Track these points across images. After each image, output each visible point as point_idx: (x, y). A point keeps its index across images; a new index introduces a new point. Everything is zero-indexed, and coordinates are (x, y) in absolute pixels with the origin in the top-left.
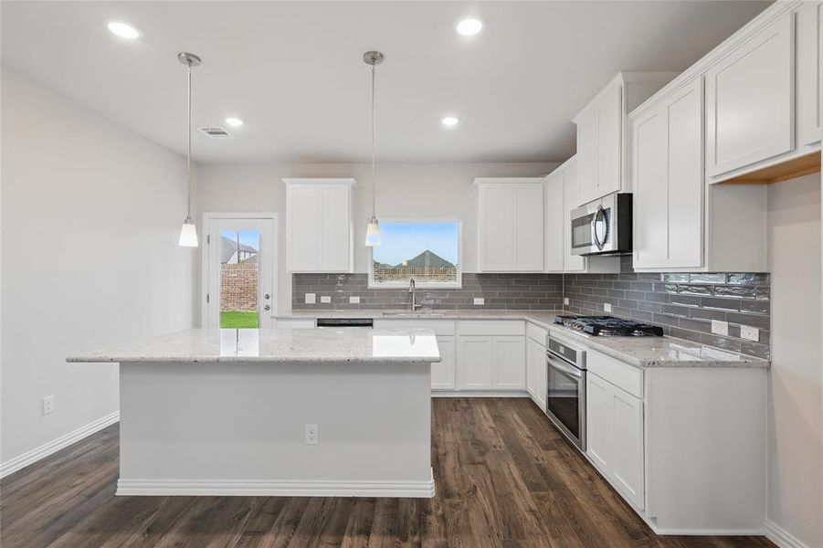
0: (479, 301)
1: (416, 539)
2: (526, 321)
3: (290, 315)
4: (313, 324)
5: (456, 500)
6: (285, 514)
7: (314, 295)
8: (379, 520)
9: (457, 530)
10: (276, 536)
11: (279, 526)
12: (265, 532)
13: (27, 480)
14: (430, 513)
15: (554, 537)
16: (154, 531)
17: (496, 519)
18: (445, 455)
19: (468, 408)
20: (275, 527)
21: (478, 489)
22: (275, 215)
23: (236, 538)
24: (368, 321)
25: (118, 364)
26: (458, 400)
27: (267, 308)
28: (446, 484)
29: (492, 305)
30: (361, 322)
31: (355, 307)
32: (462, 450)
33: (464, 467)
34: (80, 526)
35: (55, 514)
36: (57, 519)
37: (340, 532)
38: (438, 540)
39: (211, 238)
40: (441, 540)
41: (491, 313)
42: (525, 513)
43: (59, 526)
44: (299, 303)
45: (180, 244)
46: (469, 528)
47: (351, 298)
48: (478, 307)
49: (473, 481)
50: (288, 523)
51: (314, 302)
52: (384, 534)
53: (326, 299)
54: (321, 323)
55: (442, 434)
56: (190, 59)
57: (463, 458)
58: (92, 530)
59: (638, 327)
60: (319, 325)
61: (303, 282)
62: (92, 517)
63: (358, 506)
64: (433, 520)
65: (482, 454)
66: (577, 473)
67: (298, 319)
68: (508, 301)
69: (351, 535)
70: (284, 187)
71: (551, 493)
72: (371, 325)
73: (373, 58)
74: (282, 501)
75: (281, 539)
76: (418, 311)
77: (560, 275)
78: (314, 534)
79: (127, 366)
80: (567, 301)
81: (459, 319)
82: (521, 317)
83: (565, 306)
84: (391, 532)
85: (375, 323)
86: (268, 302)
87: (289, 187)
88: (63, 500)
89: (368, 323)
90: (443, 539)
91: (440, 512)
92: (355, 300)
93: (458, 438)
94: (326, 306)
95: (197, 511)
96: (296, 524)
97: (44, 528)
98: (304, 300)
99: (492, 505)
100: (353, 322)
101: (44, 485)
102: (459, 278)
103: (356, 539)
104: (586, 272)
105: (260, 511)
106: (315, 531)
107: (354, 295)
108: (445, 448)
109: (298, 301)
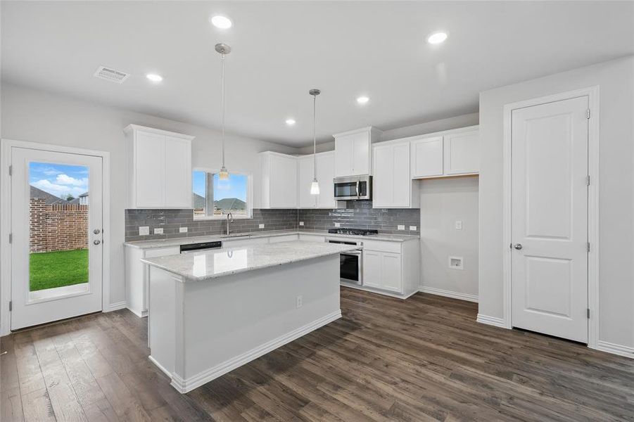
0: (262, 226)
2: (298, 234)
7: (148, 227)
24: (215, 244)
27: (97, 243)
29: (267, 228)
31: (184, 235)
39: (13, 170)
44: (132, 236)
47: (180, 228)
48: (261, 230)
51: (148, 234)
53: (159, 231)
59: (368, 231)
61: (136, 216)
68: (274, 225)
72: (220, 246)
77: (297, 210)
80: (301, 224)
85: (224, 244)
86: (98, 237)
87: (136, 133)
89: (217, 245)
92: (183, 230)
94: (157, 236)
98: (138, 233)
102: (251, 212)
107: (183, 226)
109: (132, 234)
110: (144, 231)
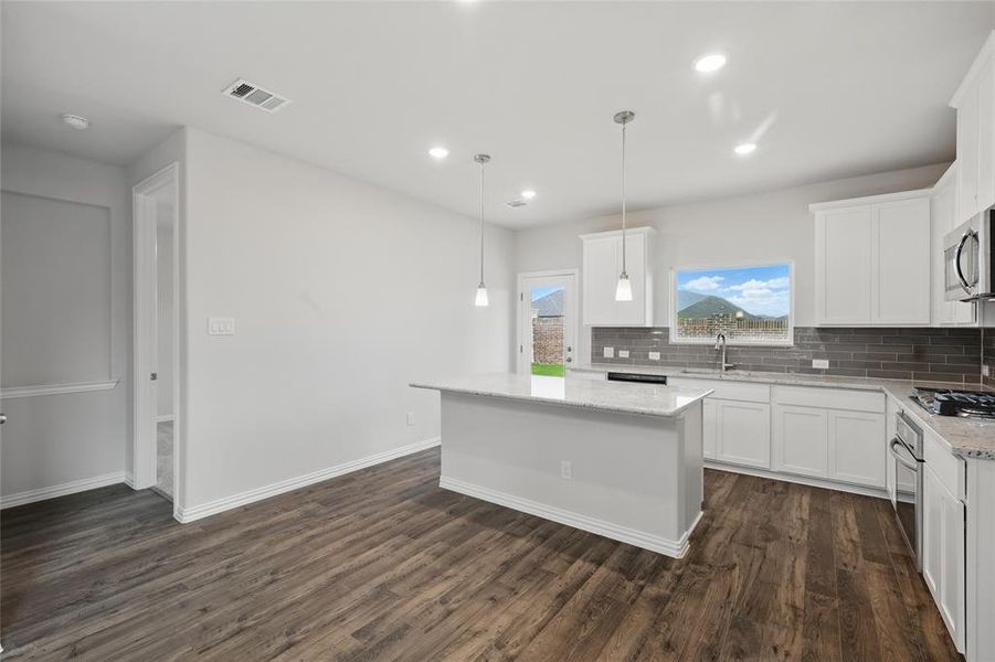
0: (821, 364)
1: (642, 582)
2: (886, 394)
3: (590, 368)
4: (604, 377)
5: (703, 569)
6: (540, 530)
7: (612, 349)
8: (615, 558)
9: (688, 591)
10: (527, 542)
11: (532, 536)
12: (520, 537)
13: (397, 465)
14: (668, 570)
15: (805, 636)
16: (454, 513)
17: (739, 599)
18: (718, 529)
19: (782, 492)
20: (529, 536)
21: (737, 568)
22: (576, 271)
23: (501, 534)
24: (660, 379)
25: (439, 392)
26: (774, 482)
27: (569, 360)
28: (701, 553)
29: (839, 369)
30: (653, 379)
31: (654, 363)
32: (743, 530)
33: (734, 546)
34: (417, 498)
35: (407, 488)
36: (407, 490)
37: (576, 555)
38: (662, 591)
39: (524, 296)
40: (665, 592)
41: (837, 381)
42: (783, 606)
43: (406, 495)
44: (597, 357)
45: (477, 304)
46: (702, 595)
47: (650, 353)
48: (818, 371)
49: (735, 559)
50: (539, 536)
51: (613, 356)
52: (613, 569)
53: (624, 354)
54: (612, 377)
55: (727, 510)
56: (483, 158)
57: (739, 537)
58: (422, 502)
60: (610, 378)
61: (602, 335)
62: (422, 495)
63: (602, 544)
64: (668, 576)
65: (767, 540)
66: (900, 595)
67: (595, 372)
69: (585, 560)
70: (581, 243)
71: (837, 601)
72: (664, 382)
73: (624, 117)
74: (541, 521)
75: (529, 545)
76: (729, 372)
78: (556, 549)
79: (447, 394)
80: (985, 371)
81: (776, 383)
82: (878, 387)
83: (984, 377)
84: (621, 570)
85: (669, 380)
86: (569, 354)
87: (585, 242)
88: (410, 481)
89: (662, 381)
90: (668, 592)
91: (679, 572)
92: (655, 356)
93: (746, 518)
94: (623, 361)
95: (482, 510)
96: (545, 539)
97: (399, 494)
98: (602, 354)
99: (744, 586)
100: (644, 378)
101: (406, 470)
102: (791, 332)
103: (587, 564)
104: (976, 325)
105: (523, 523)
106: (558, 547)
107: (654, 350)
108: (723, 523)
109: (597, 354)
110: (609, 352)
